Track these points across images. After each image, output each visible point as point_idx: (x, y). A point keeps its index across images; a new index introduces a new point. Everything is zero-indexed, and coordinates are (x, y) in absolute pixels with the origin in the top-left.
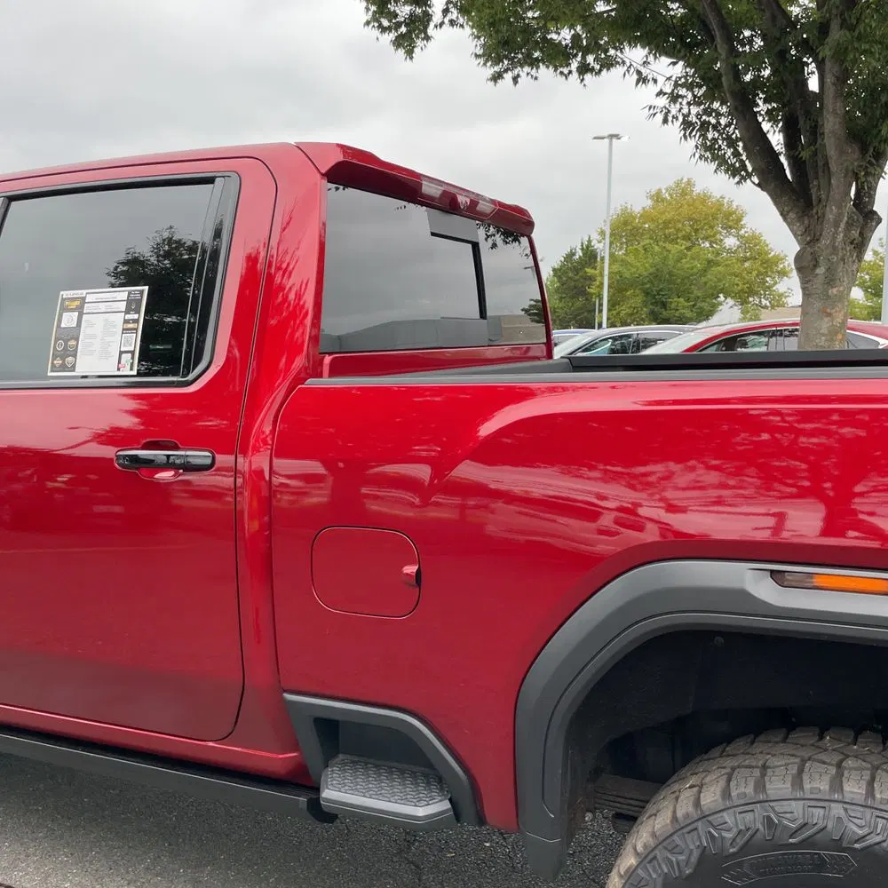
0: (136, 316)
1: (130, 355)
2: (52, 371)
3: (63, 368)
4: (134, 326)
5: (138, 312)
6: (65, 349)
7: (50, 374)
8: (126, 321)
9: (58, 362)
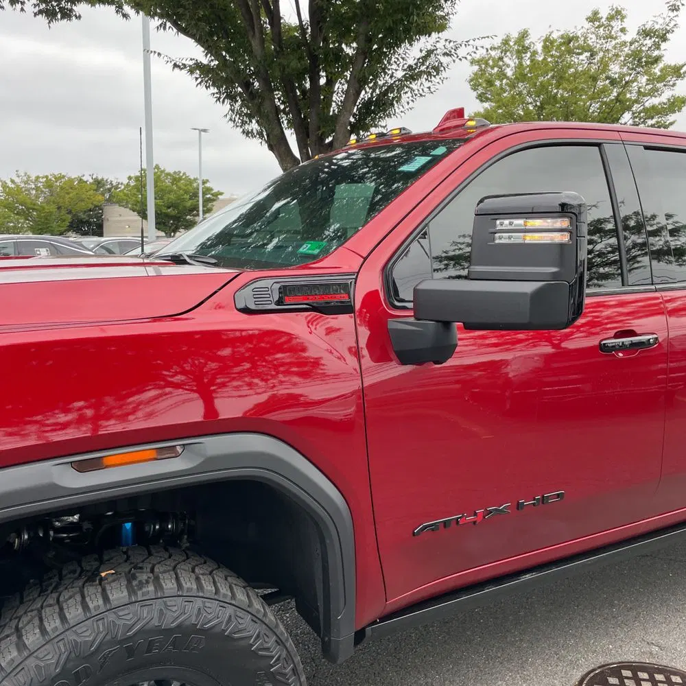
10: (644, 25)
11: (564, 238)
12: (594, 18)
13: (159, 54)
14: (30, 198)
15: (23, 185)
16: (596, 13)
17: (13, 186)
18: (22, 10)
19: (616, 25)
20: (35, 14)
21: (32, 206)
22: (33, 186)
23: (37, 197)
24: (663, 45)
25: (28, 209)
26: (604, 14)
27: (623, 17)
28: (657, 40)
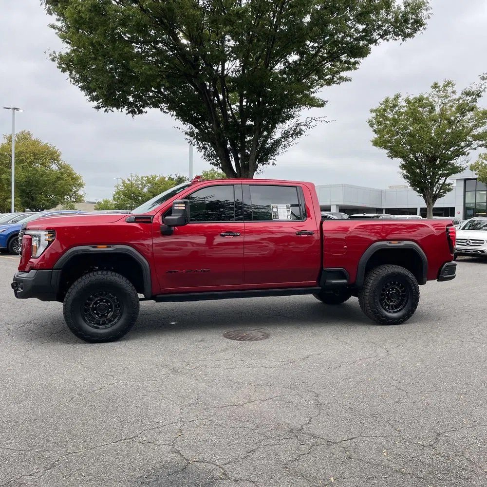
1: (290, 216)
2: (273, 219)
3: (276, 218)
6: (276, 215)
8: (287, 210)
10: (465, 89)
11: (184, 208)
12: (435, 86)
13: (179, 128)
14: (138, 190)
15: (134, 182)
16: (436, 84)
17: (129, 183)
18: (121, 111)
19: (450, 89)
20: (127, 114)
21: (138, 194)
22: (140, 183)
23: (142, 189)
24: (478, 99)
25: (136, 196)
26: (441, 84)
27: (453, 85)
28: (474, 97)
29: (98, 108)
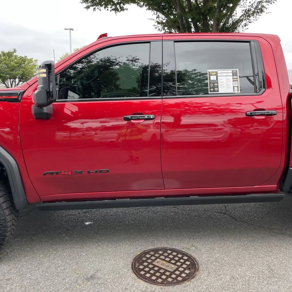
0: (236, 77)
1: (237, 87)
2: (210, 92)
3: (214, 91)
4: (237, 80)
5: (237, 76)
6: (214, 86)
7: (209, 93)
8: (233, 78)
9: (212, 90)
11: (45, 75)
20: (111, 11)
29: (88, 7)
